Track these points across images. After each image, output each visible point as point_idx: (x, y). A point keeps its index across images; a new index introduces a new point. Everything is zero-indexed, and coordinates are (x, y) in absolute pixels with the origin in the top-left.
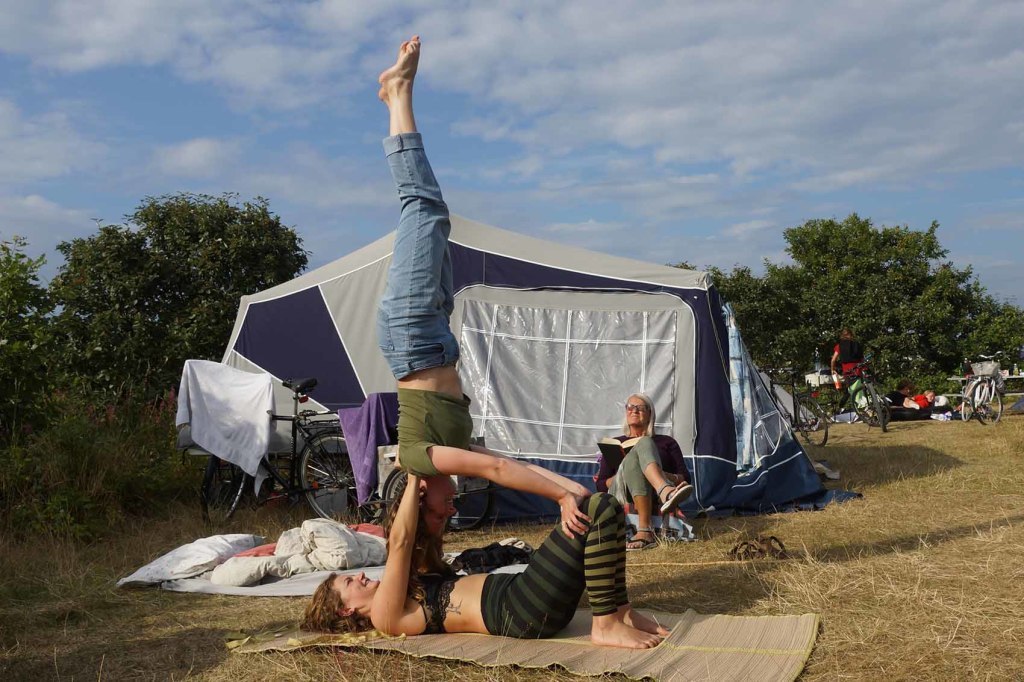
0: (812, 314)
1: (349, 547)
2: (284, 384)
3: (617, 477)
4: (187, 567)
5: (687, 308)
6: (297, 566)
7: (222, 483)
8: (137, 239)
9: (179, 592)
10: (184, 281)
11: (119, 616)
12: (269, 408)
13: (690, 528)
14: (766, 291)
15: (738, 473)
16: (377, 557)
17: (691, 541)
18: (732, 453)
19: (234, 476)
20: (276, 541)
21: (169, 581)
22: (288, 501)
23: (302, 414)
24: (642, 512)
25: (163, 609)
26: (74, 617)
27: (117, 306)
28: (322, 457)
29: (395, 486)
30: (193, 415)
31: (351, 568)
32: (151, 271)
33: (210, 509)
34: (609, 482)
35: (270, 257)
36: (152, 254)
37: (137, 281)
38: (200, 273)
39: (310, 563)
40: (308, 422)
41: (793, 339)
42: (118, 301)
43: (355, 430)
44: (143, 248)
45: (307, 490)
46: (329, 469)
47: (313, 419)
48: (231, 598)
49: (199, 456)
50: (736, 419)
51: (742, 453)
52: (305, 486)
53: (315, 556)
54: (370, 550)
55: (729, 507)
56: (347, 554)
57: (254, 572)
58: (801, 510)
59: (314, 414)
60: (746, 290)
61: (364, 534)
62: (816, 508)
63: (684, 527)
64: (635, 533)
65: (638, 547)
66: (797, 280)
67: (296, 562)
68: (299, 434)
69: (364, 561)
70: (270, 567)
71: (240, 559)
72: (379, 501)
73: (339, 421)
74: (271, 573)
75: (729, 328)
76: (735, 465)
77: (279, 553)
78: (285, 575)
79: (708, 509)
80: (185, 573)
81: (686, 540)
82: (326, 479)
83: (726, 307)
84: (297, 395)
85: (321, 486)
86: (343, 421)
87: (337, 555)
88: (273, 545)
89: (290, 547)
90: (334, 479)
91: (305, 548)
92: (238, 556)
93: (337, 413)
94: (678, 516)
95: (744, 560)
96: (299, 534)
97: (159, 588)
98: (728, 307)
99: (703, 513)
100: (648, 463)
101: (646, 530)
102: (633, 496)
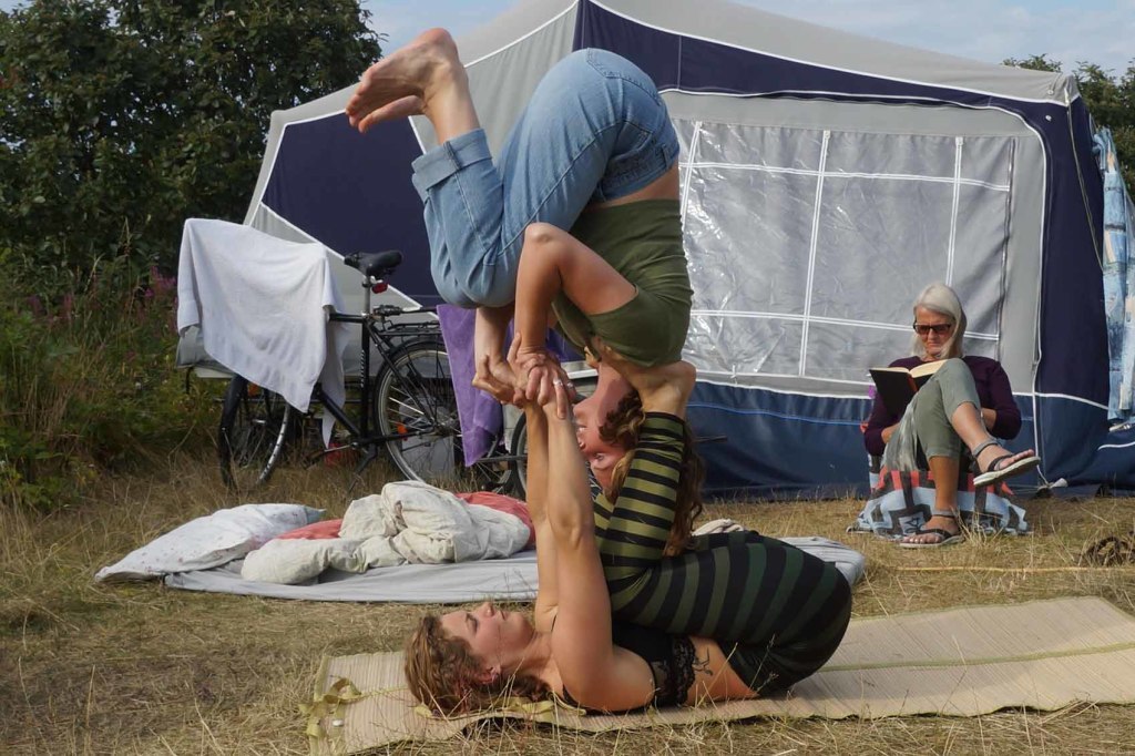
1: (457, 527)
2: (348, 262)
3: (902, 426)
4: (206, 553)
5: (1033, 134)
6: (377, 556)
7: (252, 424)
8: (95, 11)
9: (193, 591)
10: (175, 84)
11: (105, 623)
12: (326, 299)
13: (1021, 513)
15: (1111, 423)
16: (500, 545)
17: (1022, 534)
18: (1102, 390)
19: (270, 414)
20: (341, 517)
21: (176, 574)
22: (359, 456)
23: (378, 312)
24: (941, 484)
25: (170, 614)
26: (36, 622)
27: (66, 128)
28: (414, 384)
30: (205, 311)
31: (460, 562)
32: (118, 66)
33: (233, 466)
34: (886, 433)
35: (317, 43)
36: (119, 37)
37: (96, 84)
38: (201, 71)
39: (396, 550)
40: (387, 325)
42: (67, 119)
43: (464, 339)
44: (103, 27)
45: (390, 439)
46: (424, 403)
47: (396, 319)
48: (273, 601)
49: (212, 380)
50: (1110, 332)
51: (1118, 390)
52: (386, 431)
53: (404, 539)
54: (491, 533)
56: (454, 537)
57: (309, 563)
59: (398, 312)
61: (481, 507)
63: (1012, 512)
64: (928, 517)
65: (932, 543)
67: (374, 549)
68: (373, 347)
69: (482, 551)
70: (333, 555)
71: (285, 542)
72: (507, 456)
73: (438, 324)
74: (336, 567)
75: (1106, 174)
76: (1106, 411)
77: (347, 534)
78: (356, 569)
79: (1056, 485)
80: (200, 562)
81: (1013, 532)
82: (419, 420)
83: (1101, 136)
84: (369, 279)
85: (411, 432)
86: (445, 324)
87: (440, 540)
88: (337, 522)
89: (363, 526)
90: (431, 421)
91: (387, 526)
92: (282, 538)
93: (434, 311)
94: (1005, 495)
95: (1108, 565)
96: (378, 504)
97: (160, 585)
98: (1105, 137)
99: (1046, 490)
100: (958, 402)
101: (947, 513)
102: (928, 458)
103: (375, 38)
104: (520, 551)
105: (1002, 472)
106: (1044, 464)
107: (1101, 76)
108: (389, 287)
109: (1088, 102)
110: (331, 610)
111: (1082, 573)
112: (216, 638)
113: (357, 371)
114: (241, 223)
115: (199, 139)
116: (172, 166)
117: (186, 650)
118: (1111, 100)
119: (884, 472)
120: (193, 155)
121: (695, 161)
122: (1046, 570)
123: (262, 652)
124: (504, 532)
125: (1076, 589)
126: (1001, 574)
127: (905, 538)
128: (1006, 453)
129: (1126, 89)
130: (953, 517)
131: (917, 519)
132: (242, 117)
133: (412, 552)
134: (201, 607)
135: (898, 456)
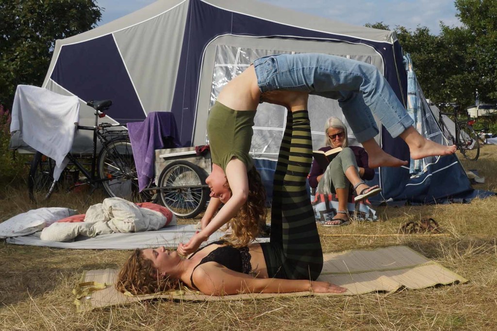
0: (474, 63)
1: (136, 217)
2: (88, 104)
3: (325, 175)
4: (24, 228)
5: (379, 55)
6: (101, 230)
7: (43, 173)
9: (19, 245)
10: (10, 27)
12: (76, 121)
13: (374, 212)
14: (440, 45)
15: (411, 175)
16: (155, 225)
17: (375, 221)
19: (51, 169)
20: (85, 213)
21: (11, 238)
22: (90, 187)
23: (101, 125)
24: (341, 200)
25: (9, 255)
28: (115, 157)
29: (167, 178)
30: (24, 125)
31: (137, 232)
34: (319, 178)
39: (109, 227)
40: (105, 131)
41: (459, 82)
43: (138, 138)
45: (104, 180)
46: (120, 165)
48: (55, 249)
52: (102, 176)
53: (113, 222)
54: (150, 220)
55: (403, 199)
56: (135, 222)
57: (71, 232)
58: (454, 203)
59: (110, 126)
60: (426, 44)
61: (146, 209)
62: (465, 202)
63: (370, 212)
64: (335, 213)
65: (337, 224)
66: (463, 38)
67: (99, 226)
68: (98, 140)
69: (146, 228)
70: (81, 229)
71: (60, 224)
72: (156, 188)
73: (127, 131)
74: (82, 234)
75: (408, 72)
76: (409, 170)
77: (88, 221)
78: (91, 235)
79: (388, 200)
80: (22, 232)
81: (371, 220)
82: (117, 172)
83: (406, 56)
84: (97, 112)
85: (114, 177)
86: (130, 131)
87: (128, 223)
88: (83, 215)
89: (95, 216)
90: (123, 173)
91: (105, 217)
92: (59, 222)
93: (126, 126)
94: (368, 205)
95: (410, 233)
96: (101, 208)
97: (4, 242)
98: (408, 56)
99: (384, 203)
100: (348, 166)
101: (343, 212)
102: (336, 189)
103: (99, 9)
104: (162, 228)
105: (366, 195)
106: (384, 192)
107: (405, 31)
108: (106, 115)
109: (400, 42)
110: (80, 253)
111: (399, 237)
112: (30, 264)
113: (91, 151)
114: (41, 87)
115: (22, 50)
116: (8, 62)
117: (17, 270)
118: (410, 41)
119: (317, 195)
120: (18, 57)
121: (238, 64)
122: (385, 235)
123: (51, 271)
124: (156, 219)
125: (397, 243)
126: (366, 237)
127: (326, 223)
128: (367, 187)
129: (416, 36)
130: (345, 214)
131: (331, 215)
132: (40, 41)
133: (116, 228)
134: (23, 252)
135: (323, 188)
